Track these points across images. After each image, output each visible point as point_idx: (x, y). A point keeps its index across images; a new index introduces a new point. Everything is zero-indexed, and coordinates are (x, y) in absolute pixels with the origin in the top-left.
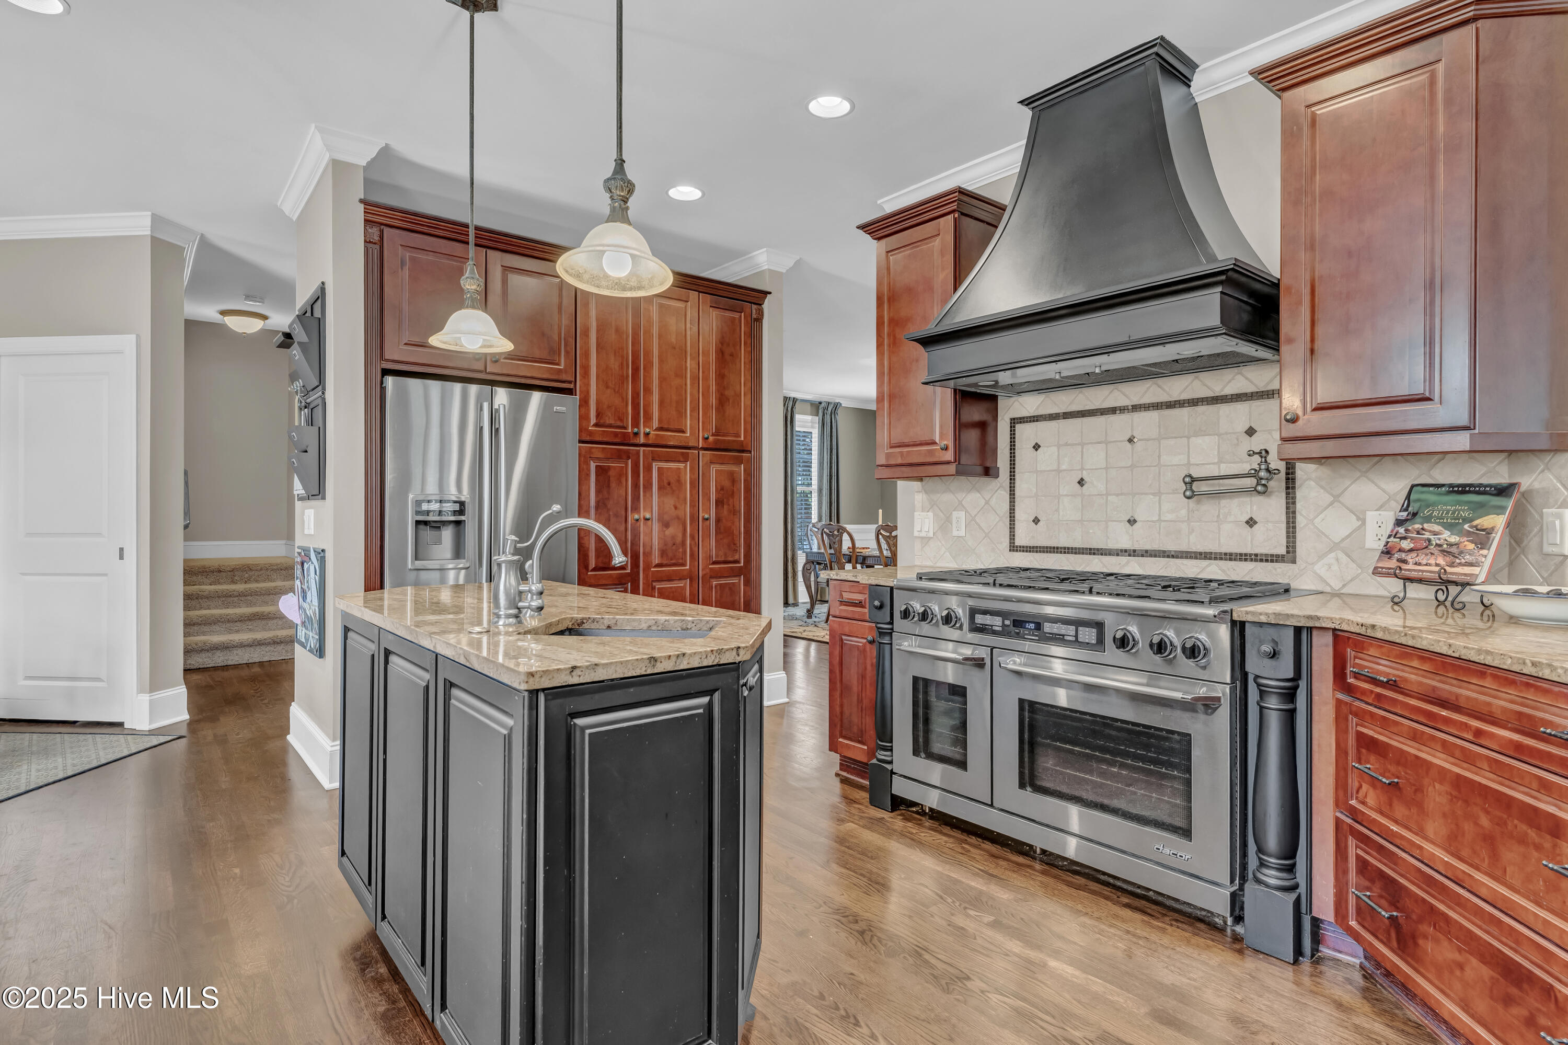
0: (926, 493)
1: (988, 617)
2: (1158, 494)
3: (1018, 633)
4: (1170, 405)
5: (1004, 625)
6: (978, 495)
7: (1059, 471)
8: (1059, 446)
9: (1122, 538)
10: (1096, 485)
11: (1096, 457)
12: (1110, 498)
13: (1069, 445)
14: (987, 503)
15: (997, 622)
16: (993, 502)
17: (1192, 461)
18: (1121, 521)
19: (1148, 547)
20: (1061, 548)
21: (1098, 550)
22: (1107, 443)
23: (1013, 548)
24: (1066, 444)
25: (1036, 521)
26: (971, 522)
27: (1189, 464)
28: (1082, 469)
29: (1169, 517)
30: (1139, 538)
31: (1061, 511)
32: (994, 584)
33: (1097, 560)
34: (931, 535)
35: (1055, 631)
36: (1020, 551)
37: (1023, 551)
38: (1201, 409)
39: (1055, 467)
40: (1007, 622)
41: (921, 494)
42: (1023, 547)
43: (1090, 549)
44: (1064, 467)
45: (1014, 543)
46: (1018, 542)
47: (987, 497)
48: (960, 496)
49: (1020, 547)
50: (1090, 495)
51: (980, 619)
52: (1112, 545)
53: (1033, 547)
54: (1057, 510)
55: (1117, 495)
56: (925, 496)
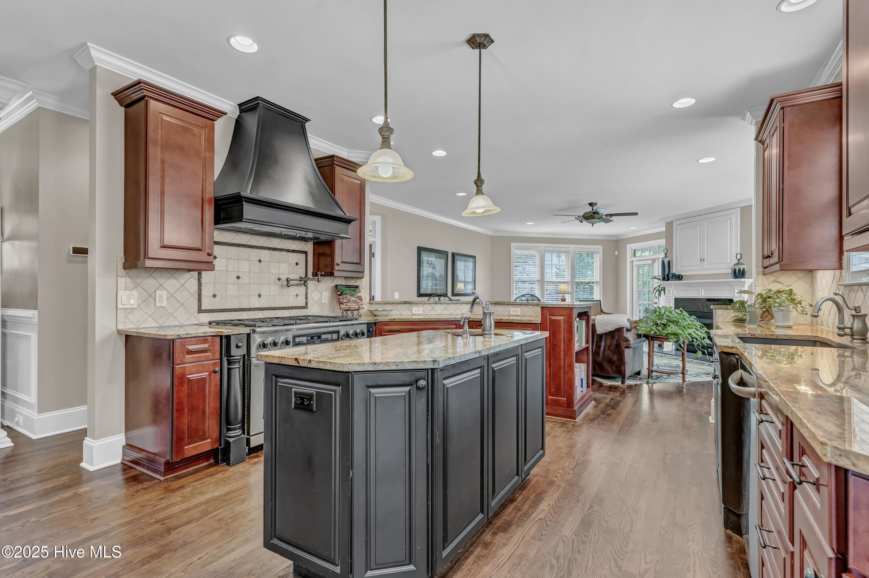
0: (130, 277)
1: (301, 338)
2: (269, 284)
3: (313, 342)
4: (274, 249)
5: (307, 340)
6: (176, 281)
7: (227, 271)
8: (227, 259)
9: (256, 303)
10: (245, 279)
11: (244, 266)
12: (251, 285)
13: (232, 259)
14: (182, 285)
15: (304, 339)
16: (187, 285)
17: (281, 272)
18: (255, 296)
19: (266, 306)
20: (228, 309)
21: (246, 309)
22: (238, 260)
23: (200, 311)
24: (231, 259)
25: (214, 296)
26: (171, 296)
27: (279, 274)
28: (239, 271)
29: (273, 294)
30: (263, 303)
31: (228, 291)
32: (296, 324)
33: (245, 314)
34: (135, 306)
35: (326, 337)
36: (205, 312)
37: (207, 312)
38: (283, 253)
39: (225, 269)
40: (309, 338)
41: (124, 278)
42: (207, 310)
43: (242, 309)
44: (230, 269)
45: (201, 308)
46: (203, 308)
47: (182, 282)
48: (161, 281)
49: (205, 310)
50: (242, 284)
51: (297, 340)
52: (252, 306)
53: (213, 310)
54: (226, 291)
55: (254, 284)
56: (128, 280)
